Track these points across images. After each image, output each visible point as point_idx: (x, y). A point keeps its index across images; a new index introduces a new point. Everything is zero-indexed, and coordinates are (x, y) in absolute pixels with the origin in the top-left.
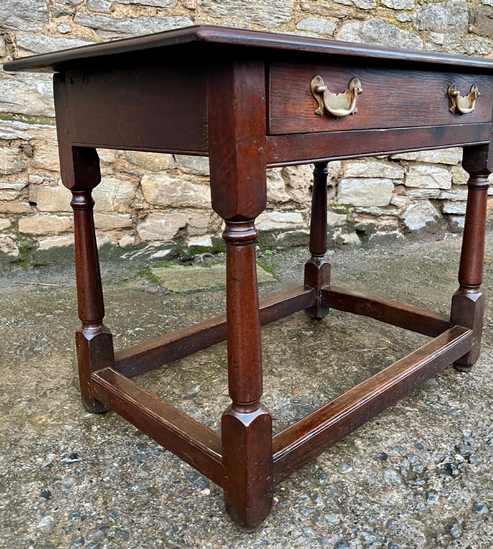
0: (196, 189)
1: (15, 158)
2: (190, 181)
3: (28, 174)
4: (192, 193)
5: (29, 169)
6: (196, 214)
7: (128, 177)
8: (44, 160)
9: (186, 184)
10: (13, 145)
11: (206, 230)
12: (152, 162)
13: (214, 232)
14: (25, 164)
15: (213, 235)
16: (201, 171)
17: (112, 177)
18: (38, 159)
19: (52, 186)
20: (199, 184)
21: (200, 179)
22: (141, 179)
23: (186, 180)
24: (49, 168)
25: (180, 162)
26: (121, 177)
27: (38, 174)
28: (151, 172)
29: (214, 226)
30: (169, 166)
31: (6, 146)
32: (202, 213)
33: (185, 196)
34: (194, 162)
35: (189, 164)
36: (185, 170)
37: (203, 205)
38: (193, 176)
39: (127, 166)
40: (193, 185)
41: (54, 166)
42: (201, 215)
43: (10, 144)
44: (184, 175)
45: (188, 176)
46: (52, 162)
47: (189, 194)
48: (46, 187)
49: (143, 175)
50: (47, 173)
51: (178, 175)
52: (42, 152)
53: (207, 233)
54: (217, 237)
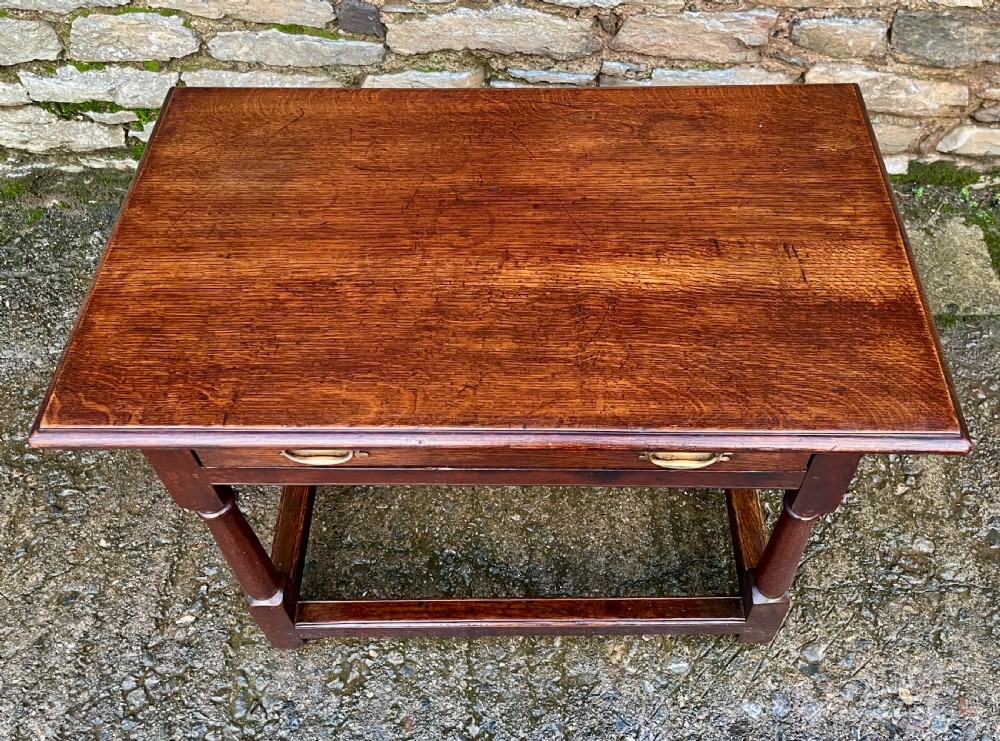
0: (913, 89)
1: (584, 36)
2: (905, 74)
3: (603, 60)
4: (902, 95)
5: (604, 52)
6: (896, 127)
7: (783, 67)
8: (635, 39)
9: (894, 82)
10: (585, 14)
11: (904, 148)
12: (840, 44)
13: (919, 152)
14: (598, 44)
15: (914, 158)
16: (937, 61)
17: (752, 66)
18: (625, 37)
19: (640, 79)
20: (923, 79)
21: (927, 71)
22: (808, 70)
23: (898, 74)
24: (642, 51)
25: (897, 44)
26: (769, 66)
27: (619, 60)
28: (830, 60)
29: (922, 145)
30: (872, 51)
31: (572, 17)
32: (908, 127)
33: (886, 98)
34: (930, 42)
35: (917, 47)
36: (902, 57)
37: (917, 113)
38: (916, 68)
39: (787, 48)
40: (908, 82)
41: (651, 48)
42: (906, 130)
43: (578, 13)
44: (898, 65)
45: (906, 67)
46: (648, 43)
47: (894, 97)
48: (630, 81)
49: (813, 64)
50: (636, 59)
51: (886, 64)
52: (633, 24)
53: (905, 152)
54: (921, 161)
